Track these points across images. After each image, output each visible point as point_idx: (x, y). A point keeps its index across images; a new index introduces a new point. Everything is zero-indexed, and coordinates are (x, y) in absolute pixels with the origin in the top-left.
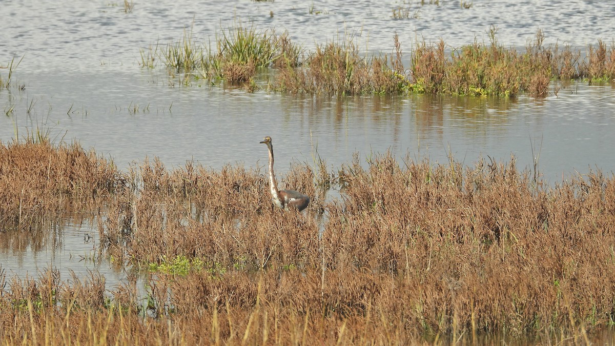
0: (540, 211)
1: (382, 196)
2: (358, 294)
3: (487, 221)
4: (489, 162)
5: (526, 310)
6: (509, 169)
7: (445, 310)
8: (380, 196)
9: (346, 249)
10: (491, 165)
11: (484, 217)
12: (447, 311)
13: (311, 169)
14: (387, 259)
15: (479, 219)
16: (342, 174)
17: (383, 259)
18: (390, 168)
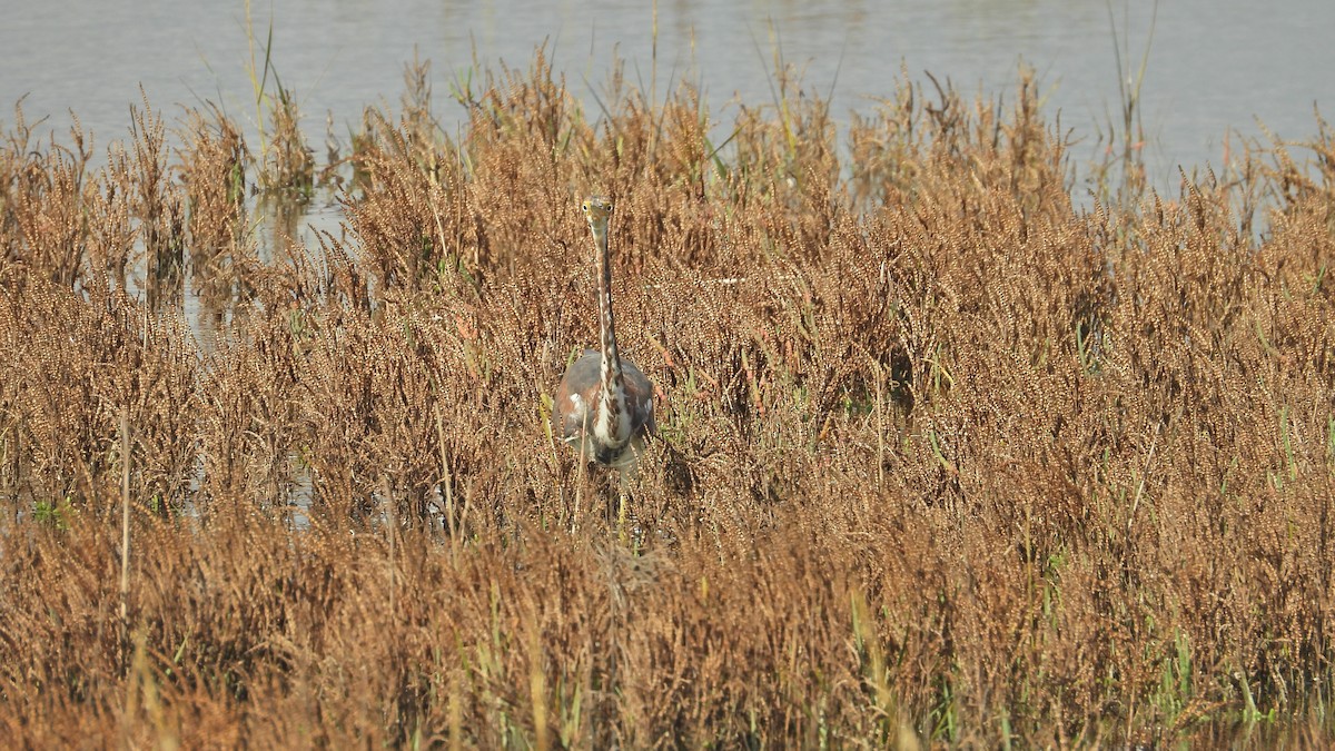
0: (1082, 283)
1: (480, 230)
2: (267, 610)
3: (866, 325)
4: (932, 97)
5: (907, 667)
6: (1010, 119)
7: (588, 668)
8: (471, 233)
9: (273, 440)
10: (937, 106)
11: (853, 310)
12: (596, 672)
13: (236, 132)
14: (426, 474)
15: (834, 317)
16: (364, 146)
17: (408, 476)
18: (549, 123)
